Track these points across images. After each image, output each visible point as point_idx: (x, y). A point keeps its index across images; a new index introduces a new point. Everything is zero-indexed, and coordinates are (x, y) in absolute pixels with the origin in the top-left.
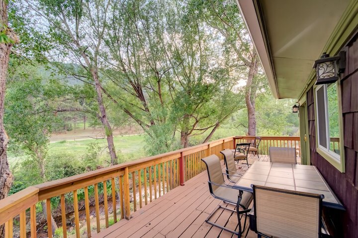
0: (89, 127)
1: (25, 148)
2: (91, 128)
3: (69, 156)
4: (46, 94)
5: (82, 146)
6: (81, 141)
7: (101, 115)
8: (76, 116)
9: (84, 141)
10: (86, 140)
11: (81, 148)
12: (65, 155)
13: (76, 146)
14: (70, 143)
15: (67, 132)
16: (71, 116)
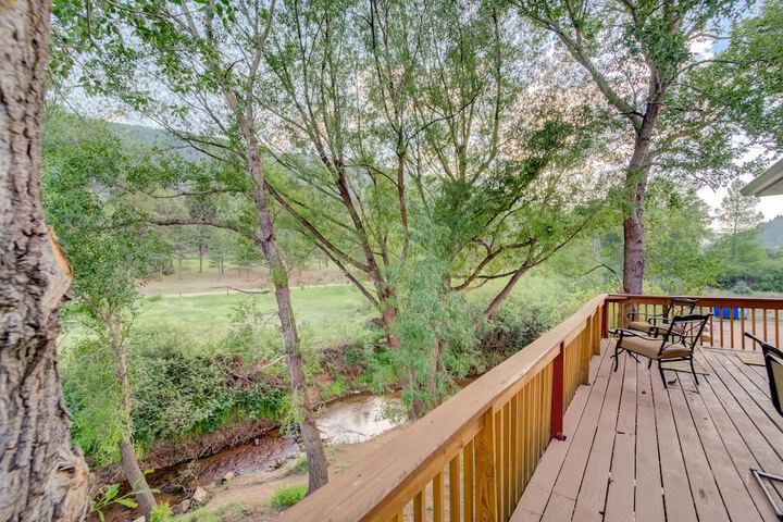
0: (211, 267)
1: (81, 311)
2: (215, 270)
3: (174, 331)
4: (131, 178)
5: (197, 309)
6: (194, 299)
7: (260, 234)
8: (182, 244)
9: (199, 297)
10: (206, 296)
11: (194, 312)
12: (166, 329)
13: (184, 309)
14: (171, 301)
15: (164, 277)
16: (173, 244)
